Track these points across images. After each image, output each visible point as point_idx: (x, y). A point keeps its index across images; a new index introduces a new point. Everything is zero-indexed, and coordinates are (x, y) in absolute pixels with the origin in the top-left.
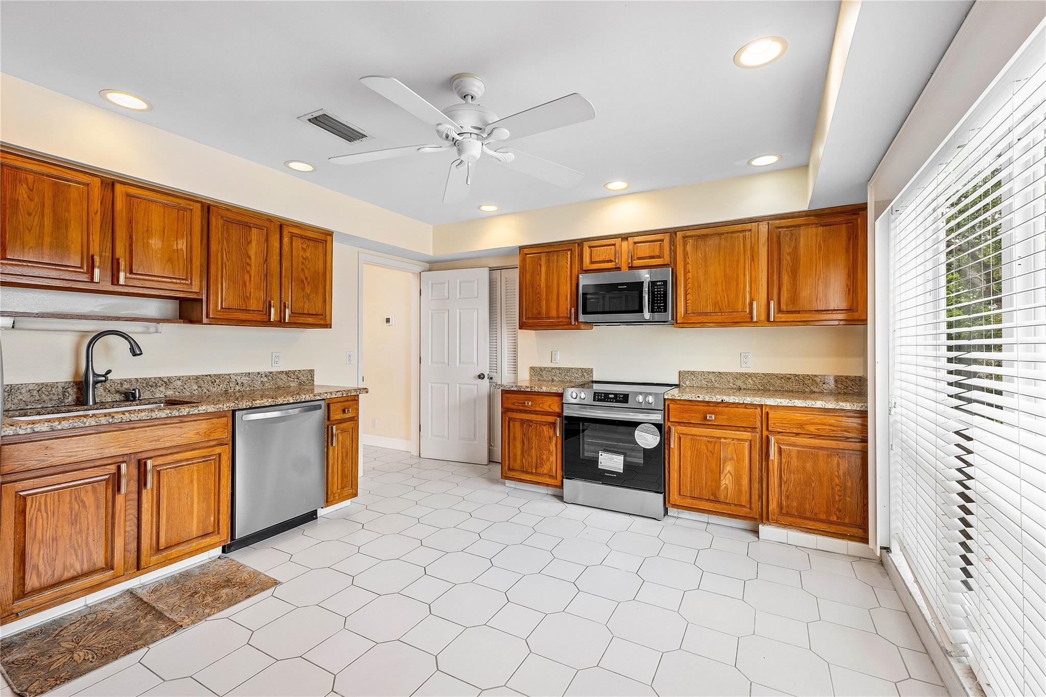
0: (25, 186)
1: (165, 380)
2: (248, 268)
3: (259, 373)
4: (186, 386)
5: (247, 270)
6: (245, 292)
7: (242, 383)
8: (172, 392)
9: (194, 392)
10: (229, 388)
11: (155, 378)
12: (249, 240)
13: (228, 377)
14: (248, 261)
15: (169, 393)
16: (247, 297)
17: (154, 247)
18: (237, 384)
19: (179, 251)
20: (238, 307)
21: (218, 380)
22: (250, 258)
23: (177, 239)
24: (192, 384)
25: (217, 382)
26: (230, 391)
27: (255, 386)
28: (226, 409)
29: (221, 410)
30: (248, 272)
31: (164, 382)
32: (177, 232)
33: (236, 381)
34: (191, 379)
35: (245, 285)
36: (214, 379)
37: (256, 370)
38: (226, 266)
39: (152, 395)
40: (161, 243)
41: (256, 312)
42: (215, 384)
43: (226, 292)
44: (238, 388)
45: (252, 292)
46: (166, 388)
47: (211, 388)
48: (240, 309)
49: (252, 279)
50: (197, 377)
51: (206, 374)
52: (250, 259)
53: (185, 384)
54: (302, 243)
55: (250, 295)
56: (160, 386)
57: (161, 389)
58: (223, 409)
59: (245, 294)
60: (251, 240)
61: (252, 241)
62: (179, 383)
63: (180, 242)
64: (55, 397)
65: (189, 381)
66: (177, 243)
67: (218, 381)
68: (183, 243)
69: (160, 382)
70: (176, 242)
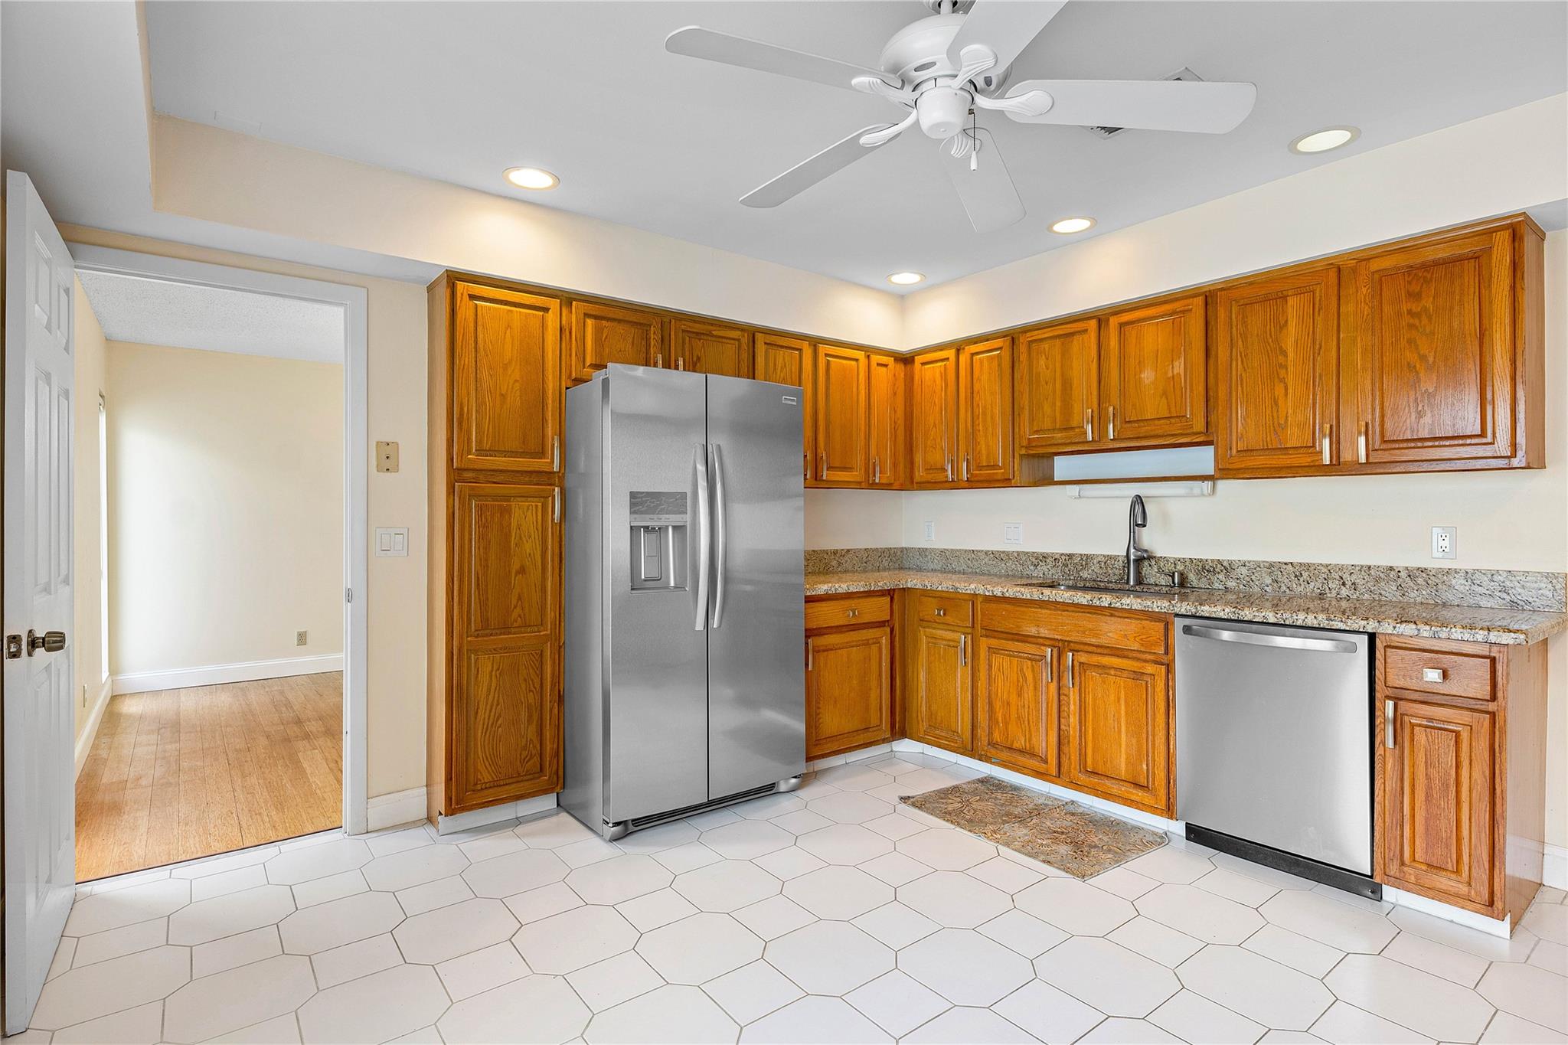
0: (1044, 357)
1: (1225, 564)
2: (1282, 372)
3: (1391, 569)
4: (1253, 577)
5: (1278, 377)
6: (1275, 417)
7: (1354, 584)
8: (1235, 584)
9: (1266, 588)
10: (1327, 591)
11: (1212, 561)
12: (1282, 322)
13: (1324, 570)
14: (1281, 359)
15: (1230, 584)
16: (1279, 424)
17: (1146, 382)
18: (1344, 584)
19: (1175, 377)
20: (1263, 446)
21: (1307, 573)
22: (1284, 353)
23: (1172, 361)
24: (1264, 575)
25: (1305, 577)
26: (1329, 595)
27: (1383, 593)
28: (1157, 610)
29: (1150, 610)
30: (1283, 380)
31: (1225, 567)
32: (1173, 351)
33: (1342, 578)
34: (1262, 566)
35: (1277, 404)
36: (1300, 571)
37: (1385, 562)
38: (1242, 380)
39: (1209, 585)
40: (1154, 373)
41: (1302, 451)
42: (1302, 579)
43: (1242, 424)
44: (1344, 592)
45: (1289, 414)
46: (1227, 577)
47: (1295, 586)
48: (1268, 449)
49: (1290, 391)
50: (1271, 565)
51: (1285, 561)
52: (1286, 356)
53: (1253, 573)
54: (1409, 283)
55: (1286, 420)
56: (1219, 573)
57: (1220, 577)
58: (1152, 608)
59: (1276, 420)
60: (1286, 321)
61: (1289, 322)
62: (1244, 571)
63: (1176, 364)
64: (1117, 572)
65: (1258, 569)
66: (1173, 368)
67: (1305, 575)
68: (1180, 363)
69: (1219, 566)
70: (1171, 366)
